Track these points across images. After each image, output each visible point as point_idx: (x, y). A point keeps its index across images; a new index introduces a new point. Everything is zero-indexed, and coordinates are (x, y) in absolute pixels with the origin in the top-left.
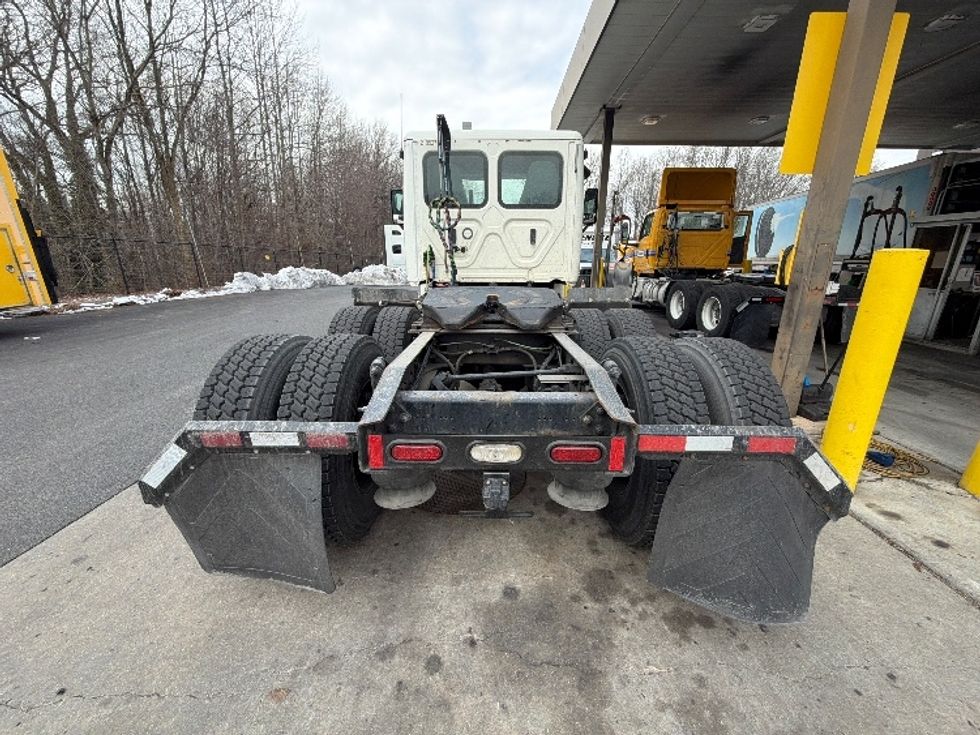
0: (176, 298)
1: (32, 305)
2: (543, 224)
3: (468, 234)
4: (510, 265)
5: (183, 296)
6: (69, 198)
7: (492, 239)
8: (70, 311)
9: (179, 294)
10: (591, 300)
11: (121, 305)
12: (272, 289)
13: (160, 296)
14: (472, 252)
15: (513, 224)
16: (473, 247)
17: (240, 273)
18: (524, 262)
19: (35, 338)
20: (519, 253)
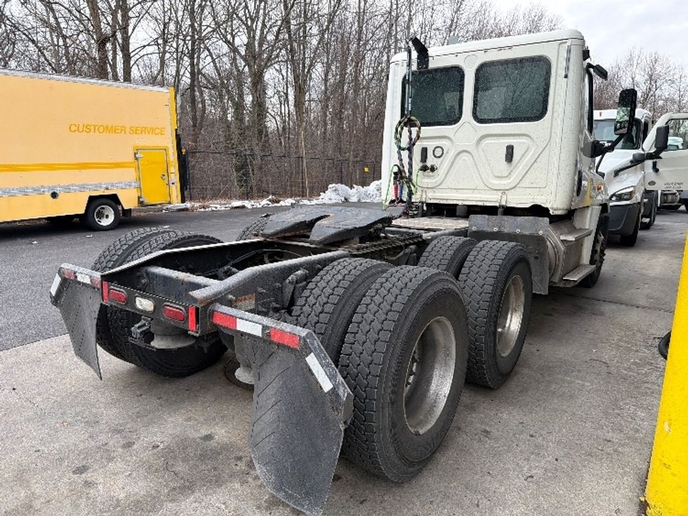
0: (276, 205)
1: (170, 203)
2: (524, 140)
3: (438, 152)
4: (482, 186)
5: (282, 203)
6: (247, 119)
7: (464, 156)
8: (202, 210)
9: (278, 202)
10: (496, 229)
11: (236, 208)
12: (359, 201)
13: (265, 202)
14: (441, 172)
15: (488, 141)
16: (442, 165)
17: (333, 185)
18: (496, 183)
19: (166, 227)
20: (492, 172)
